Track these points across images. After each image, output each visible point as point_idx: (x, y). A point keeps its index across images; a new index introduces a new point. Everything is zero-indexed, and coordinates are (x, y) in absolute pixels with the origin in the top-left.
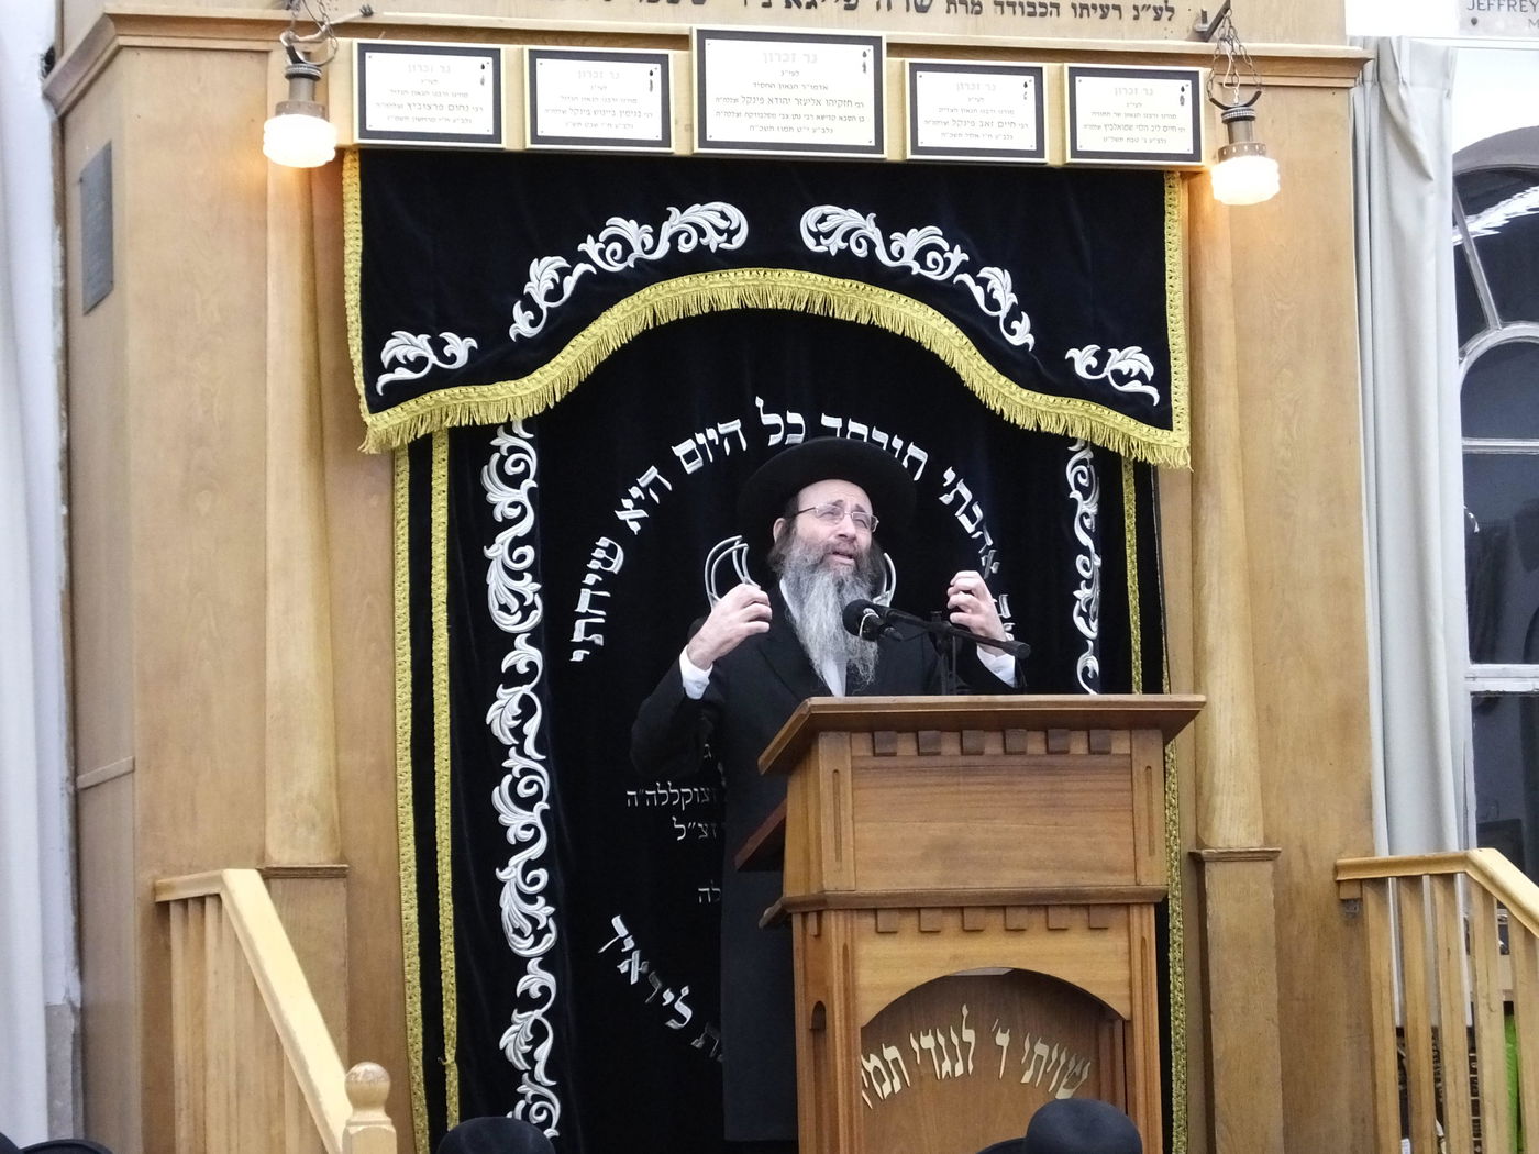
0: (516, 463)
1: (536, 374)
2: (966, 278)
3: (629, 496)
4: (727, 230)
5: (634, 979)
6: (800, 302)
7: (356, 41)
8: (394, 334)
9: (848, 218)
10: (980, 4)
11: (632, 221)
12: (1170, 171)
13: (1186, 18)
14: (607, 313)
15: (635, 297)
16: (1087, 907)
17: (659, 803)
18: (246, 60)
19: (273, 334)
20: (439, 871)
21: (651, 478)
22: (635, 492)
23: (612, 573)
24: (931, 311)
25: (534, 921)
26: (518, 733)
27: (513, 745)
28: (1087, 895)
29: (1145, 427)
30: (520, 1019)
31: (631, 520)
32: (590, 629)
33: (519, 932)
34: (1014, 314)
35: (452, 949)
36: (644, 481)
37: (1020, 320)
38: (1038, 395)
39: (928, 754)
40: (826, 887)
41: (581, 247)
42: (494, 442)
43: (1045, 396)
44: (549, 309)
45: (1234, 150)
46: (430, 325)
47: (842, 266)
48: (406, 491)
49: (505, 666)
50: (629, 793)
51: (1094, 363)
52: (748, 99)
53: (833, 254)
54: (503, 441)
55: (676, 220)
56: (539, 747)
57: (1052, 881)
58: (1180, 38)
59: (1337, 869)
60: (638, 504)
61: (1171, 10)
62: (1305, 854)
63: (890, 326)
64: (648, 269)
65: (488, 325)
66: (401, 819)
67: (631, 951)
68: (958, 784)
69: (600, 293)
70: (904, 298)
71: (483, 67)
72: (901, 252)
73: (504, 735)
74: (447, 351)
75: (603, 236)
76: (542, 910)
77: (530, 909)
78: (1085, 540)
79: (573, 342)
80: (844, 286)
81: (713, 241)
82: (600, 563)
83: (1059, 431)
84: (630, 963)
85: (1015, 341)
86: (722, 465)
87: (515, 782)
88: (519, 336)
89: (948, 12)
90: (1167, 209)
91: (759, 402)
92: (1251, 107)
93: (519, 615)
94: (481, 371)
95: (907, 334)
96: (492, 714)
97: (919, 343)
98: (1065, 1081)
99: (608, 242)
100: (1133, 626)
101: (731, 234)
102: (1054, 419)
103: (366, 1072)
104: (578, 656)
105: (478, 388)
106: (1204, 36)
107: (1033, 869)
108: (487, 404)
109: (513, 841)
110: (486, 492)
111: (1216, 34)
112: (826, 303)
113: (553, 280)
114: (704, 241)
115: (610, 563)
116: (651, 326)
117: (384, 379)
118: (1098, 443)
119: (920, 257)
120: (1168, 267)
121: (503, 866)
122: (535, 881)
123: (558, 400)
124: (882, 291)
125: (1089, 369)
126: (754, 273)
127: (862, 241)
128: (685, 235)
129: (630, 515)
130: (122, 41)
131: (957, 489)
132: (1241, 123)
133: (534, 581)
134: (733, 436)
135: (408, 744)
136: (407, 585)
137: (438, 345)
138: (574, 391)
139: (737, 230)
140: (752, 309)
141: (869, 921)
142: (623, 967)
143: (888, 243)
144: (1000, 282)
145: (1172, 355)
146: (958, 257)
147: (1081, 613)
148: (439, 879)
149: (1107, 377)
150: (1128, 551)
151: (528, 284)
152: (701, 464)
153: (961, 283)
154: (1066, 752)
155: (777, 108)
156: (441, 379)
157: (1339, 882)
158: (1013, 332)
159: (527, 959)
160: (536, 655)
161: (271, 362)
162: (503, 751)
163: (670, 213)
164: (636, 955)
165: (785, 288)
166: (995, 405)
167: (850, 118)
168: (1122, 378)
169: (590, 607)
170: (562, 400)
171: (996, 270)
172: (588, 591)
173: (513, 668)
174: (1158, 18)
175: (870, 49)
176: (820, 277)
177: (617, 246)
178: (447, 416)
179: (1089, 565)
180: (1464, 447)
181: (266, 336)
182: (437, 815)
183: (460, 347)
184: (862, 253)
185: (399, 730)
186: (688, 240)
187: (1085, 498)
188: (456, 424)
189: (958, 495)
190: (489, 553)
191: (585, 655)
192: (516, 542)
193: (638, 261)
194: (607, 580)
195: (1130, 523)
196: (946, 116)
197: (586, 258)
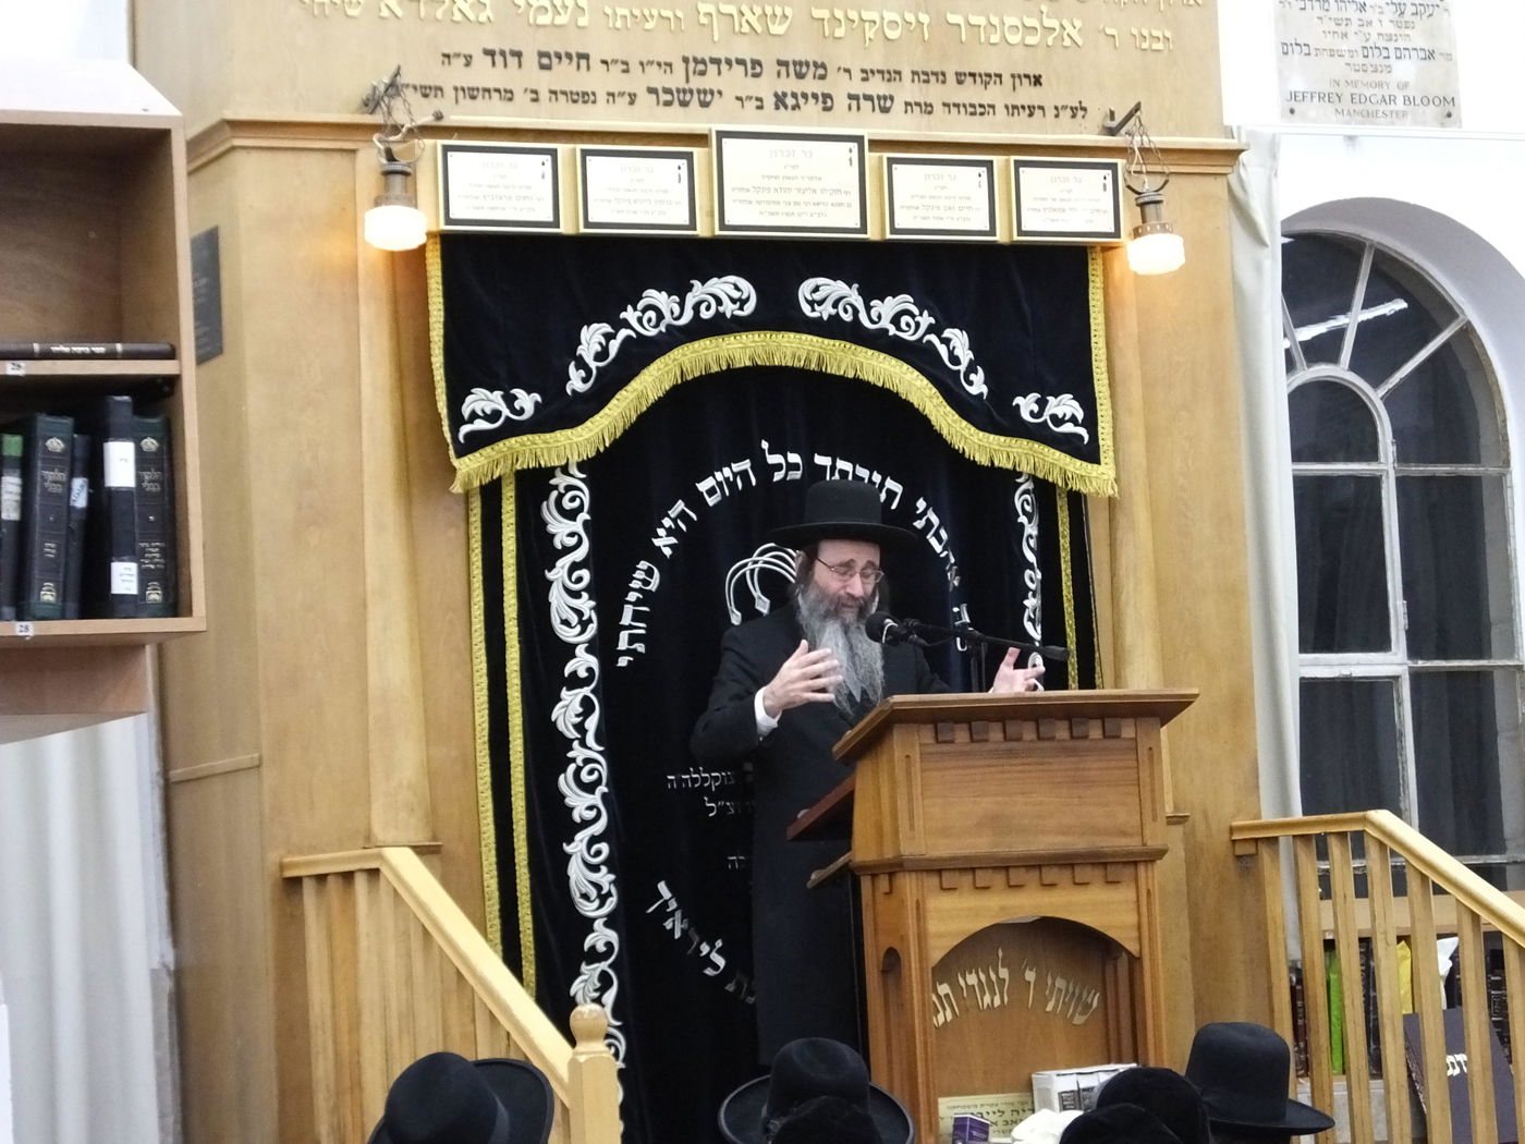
0: (573, 499)
1: (588, 423)
2: (933, 338)
3: (662, 526)
4: (740, 300)
5: (677, 935)
6: (800, 361)
7: (441, 142)
8: (473, 391)
9: (838, 288)
10: (931, 106)
11: (663, 293)
12: (1093, 246)
13: (1096, 116)
14: (645, 371)
15: (666, 356)
16: (1105, 865)
17: (693, 785)
18: (337, 157)
19: (366, 391)
20: (516, 846)
21: (679, 509)
22: (667, 522)
23: (650, 591)
24: (906, 366)
25: (598, 887)
26: (580, 728)
27: (577, 739)
28: (1105, 855)
29: (1078, 462)
30: (589, 970)
31: (665, 546)
32: (633, 639)
33: (585, 897)
34: (971, 369)
35: (529, 912)
36: (673, 513)
37: (976, 373)
38: (992, 436)
39: (978, 741)
40: (903, 852)
41: (623, 315)
42: (553, 482)
43: (997, 437)
44: (598, 368)
45: (1149, 228)
46: (504, 384)
47: (832, 328)
48: (479, 524)
49: (567, 671)
50: (670, 777)
51: (1036, 408)
52: (757, 189)
53: (825, 318)
54: (561, 481)
55: (698, 291)
56: (598, 740)
57: (1079, 844)
58: (1091, 133)
59: (1232, 830)
60: (670, 532)
61: (1084, 109)
62: (1206, 817)
63: (872, 379)
64: (676, 333)
65: (549, 382)
66: (481, 802)
67: (675, 911)
68: (1003, 765)
69: (639, 354)
70: (882, 355)
71: (543, 164)
72: (879, 317)
73: (568, 730)
74: (517, 405)
75: (640, 305)
76: (605, 878)
77: (594, 877)
78: (1031, 557)
79: (617, 396)
80: (834, 345)
81: (729, 309)
82: (640, 583)
83: (1010, 466)
84: (674, 921)
85: (973, 390)
86: (737, 498)
87: (578, 770)
88: (574, 391)
89: (906, 112)
90: (1091, 278)
91: (765, 445)
92: (1160, 192)
93: (578, 628)
94: (544, 422)
95: (887, 386)
96: (557, 713)
97: (897, 393)
98: (1080, 1008)
99: (644, 311)
100: (1068, 630)
101: (743, 302)
102: (1005, 456)
103: (591, 1011)
104: (623, 662)
105: (543, 436)
106: (1112, 132)
107: (1064, 833)
108: (549, 450)
109: (578, 820)
110: (545, 524)
111: (1123, 131)
112: (820, 360)
113: (600, 344)
114: (721, 309)
115: (649, 583)
116: (679, 382)
117: (465, 429)
118: (1040, 475)
119: (896, 320)
120: (1093, 327)
121: (570, 840)
122: (598, 853)
123: (607, 445)
124: (864, 349)
125: (1032, 414)
126: (762, 336)
127: (848, 307)
128: (705, 305)
129: (664, 542)
130: (237, 142)
131: (927, 515)
132: (1152, 206)
133: (590, 599)
134: (744, 474)
135: (486, 739)
136: (482, 604)
137: (510, 400)
138: (620, 437)
139: (748, 299)
140: (762, 367)
141: (933, 880)
142: (668, 925)
143: (868, 309)
144: (959, 339)
145: (1098, 401)
146: (926, 320)
147: (1030, 619)
148: (516, 853)
149: (1046, 420)
150: (1063, 566)
151: (580, 347)
152: (719, 498)
153: (929, 342)
154: (1086, 737)
155: (780, 197)
156: (512, 429)
157: (1234, 841)
158: (971, 383)
159: (593, 920)
160: (593, 662)
161: (365, 416)
162: (568, 744)
163: (692, 286)
164: (678, 915)
165: (788, 348)
166: (959, 444)
167: (840, 204)
168: (1058, 421)
169: (633, 620)
170: (611, 445)
171: (957, 331)
172: (631, 606)
173: (574, 673)
174: (1074, 116)
175: (854, 146)
176: (815, 339)
177: (652, 314)
178: (517, 460)
179: (1033, 578)
180: (1294, 470)
181: (360, 392)
182: (513, 799)
183: (527, 401)
184: (848, 318)
185: (478, 728)
186: (708, 308)
187: (1030, 522)
188: (525, 467)
189: (928, 520)
190: (550, 575)
191: (629, 661)
192: (574, 567)
193: (669, 327)
194: (647, 597)
195: (1065, 542)
196: (917, 202)
197: (627, 325)
